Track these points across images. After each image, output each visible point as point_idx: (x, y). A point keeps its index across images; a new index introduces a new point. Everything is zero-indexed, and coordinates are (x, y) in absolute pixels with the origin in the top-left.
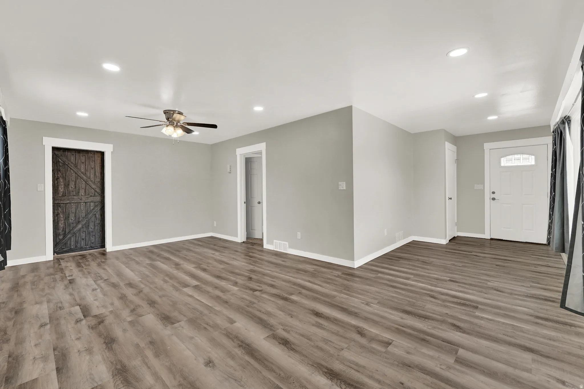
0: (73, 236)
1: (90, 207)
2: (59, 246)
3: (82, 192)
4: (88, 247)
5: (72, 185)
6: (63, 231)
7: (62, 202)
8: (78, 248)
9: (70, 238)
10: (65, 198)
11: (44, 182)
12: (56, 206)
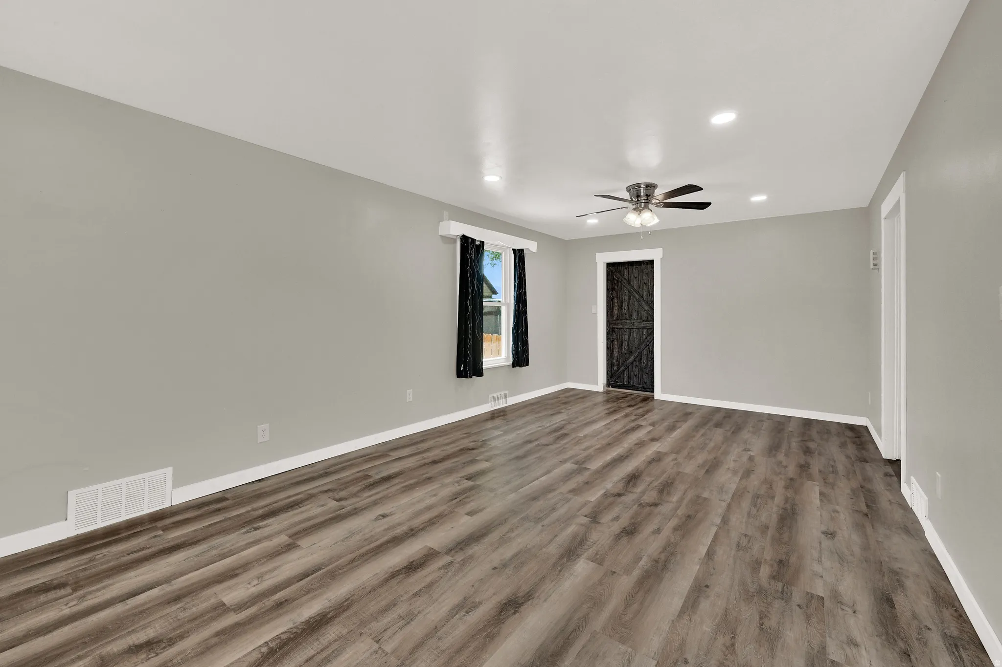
0: (626, 369)
1: (643, 334)
2: (615, 378)
3: (634, 316)
4: (640, 386)
5: (625, 307)
6: (617, 361)
7: (616, 327)
8: (630, 385)
9: (623, 371)
10: (618, 322)
11: (596, 303)
12: (610, 331)
